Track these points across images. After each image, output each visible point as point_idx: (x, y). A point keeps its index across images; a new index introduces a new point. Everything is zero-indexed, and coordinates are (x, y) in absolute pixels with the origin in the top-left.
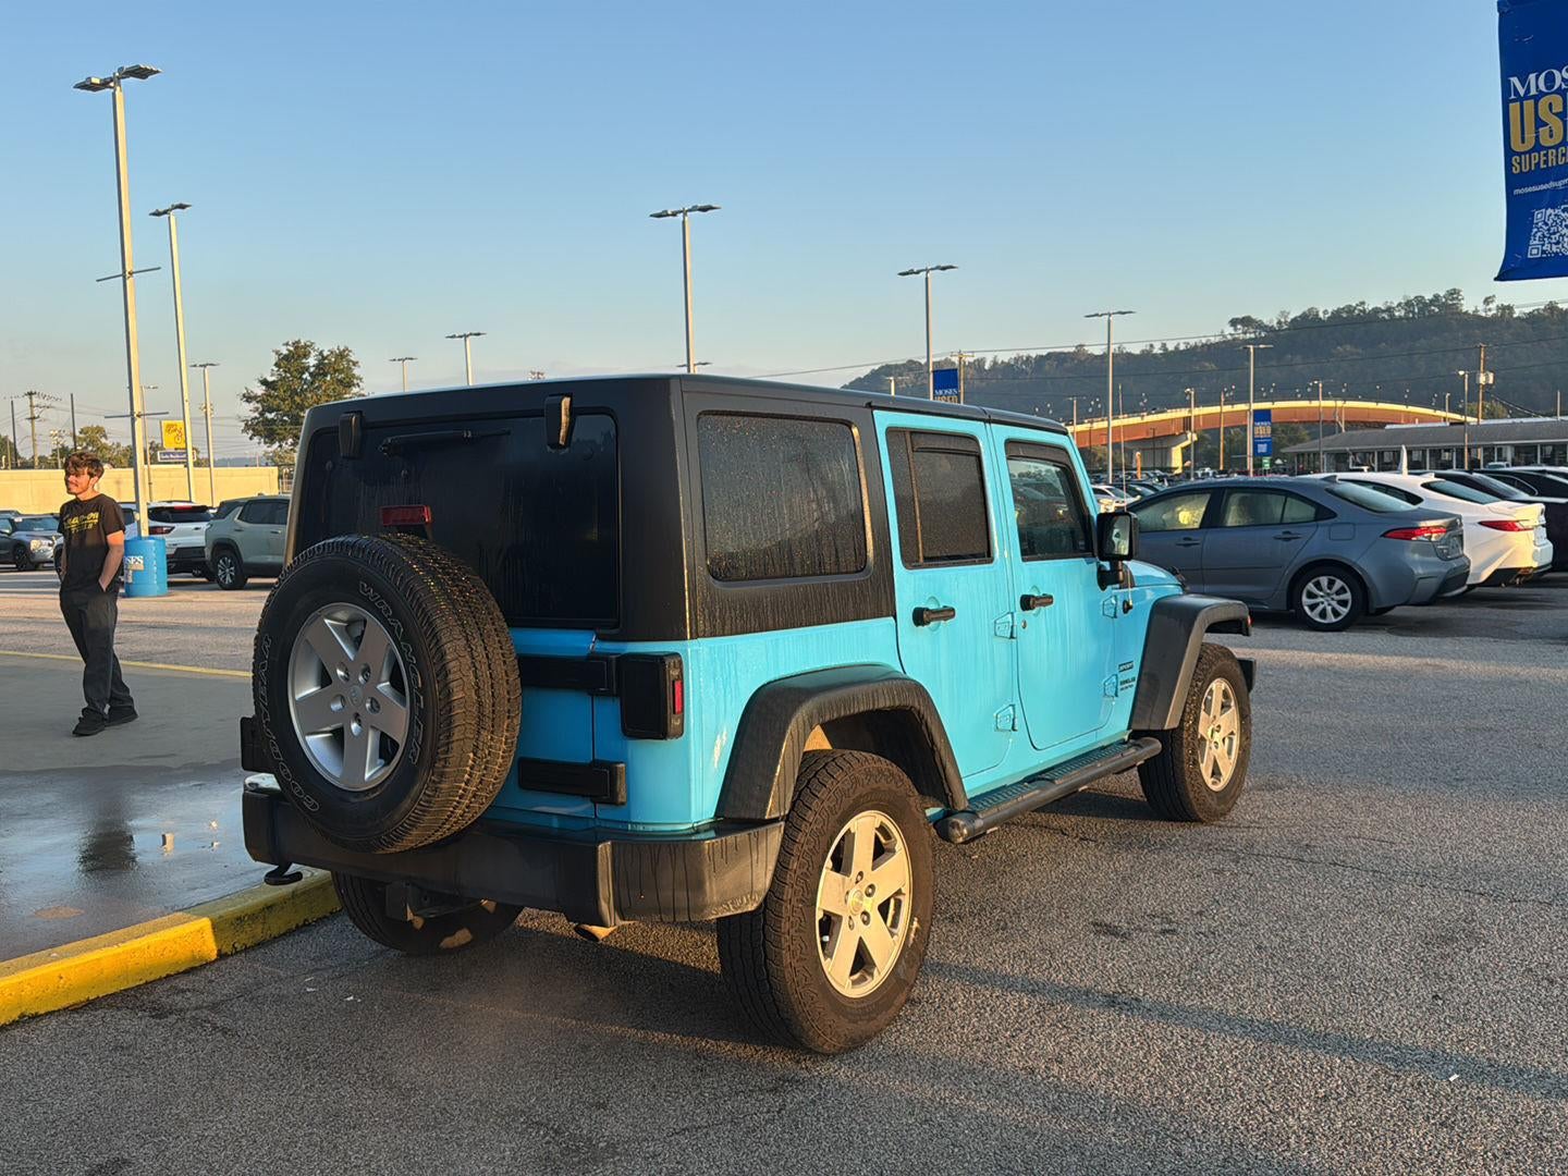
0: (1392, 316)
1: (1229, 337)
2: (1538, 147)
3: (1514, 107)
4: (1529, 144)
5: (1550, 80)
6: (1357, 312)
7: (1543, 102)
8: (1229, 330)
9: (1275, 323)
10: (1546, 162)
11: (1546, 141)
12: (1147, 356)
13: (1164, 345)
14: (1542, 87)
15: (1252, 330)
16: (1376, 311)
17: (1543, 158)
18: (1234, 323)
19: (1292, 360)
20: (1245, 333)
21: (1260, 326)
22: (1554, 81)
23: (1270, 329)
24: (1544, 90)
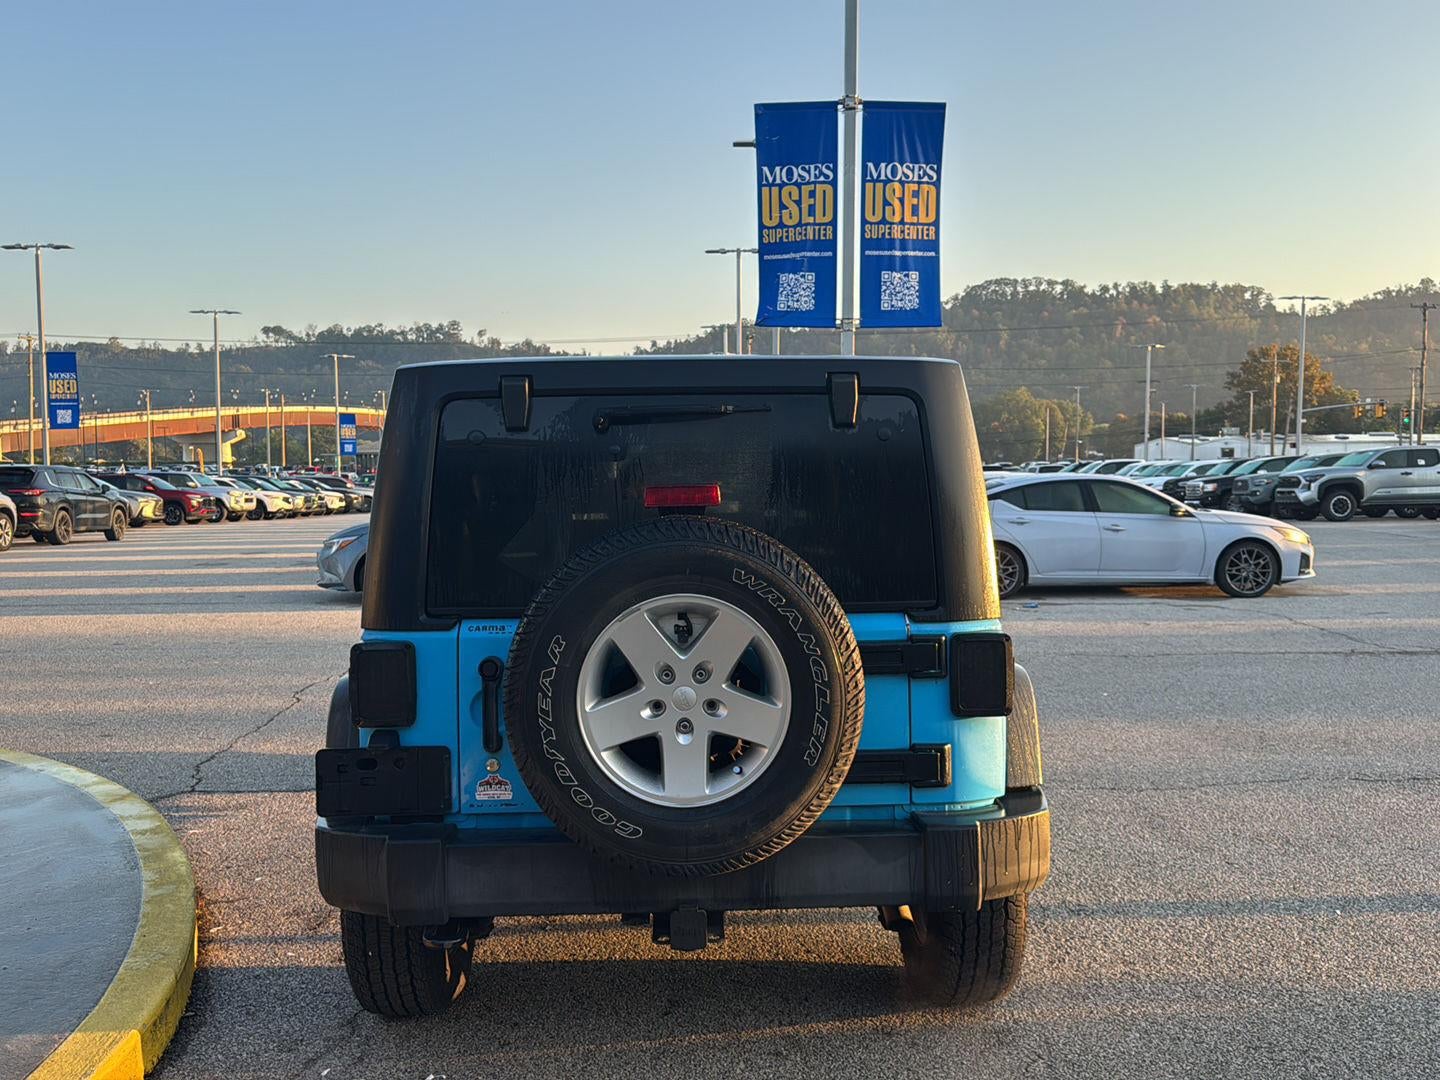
0: (405, 338)
1: (262, 344)
2: (781, 225)
3: (765, 190)
4: (775, 222)
5: (790, 174)
6: (375, 332)
7: (785, 190)
8: (262, 337)
9: (304, 335)
10: (787, 237)
11: (787, 221)
12: (182, 354)
13: (199, 346)
14: (785, 179)
15: (283, 340)
16: (392, 333)
17: (785, 234)
18: (266, 330)
19: (321, 369)
20: (277, 341)
21: (290, 336)
22: (792, 175)
23: (299, 340)
24: (786, 181)
